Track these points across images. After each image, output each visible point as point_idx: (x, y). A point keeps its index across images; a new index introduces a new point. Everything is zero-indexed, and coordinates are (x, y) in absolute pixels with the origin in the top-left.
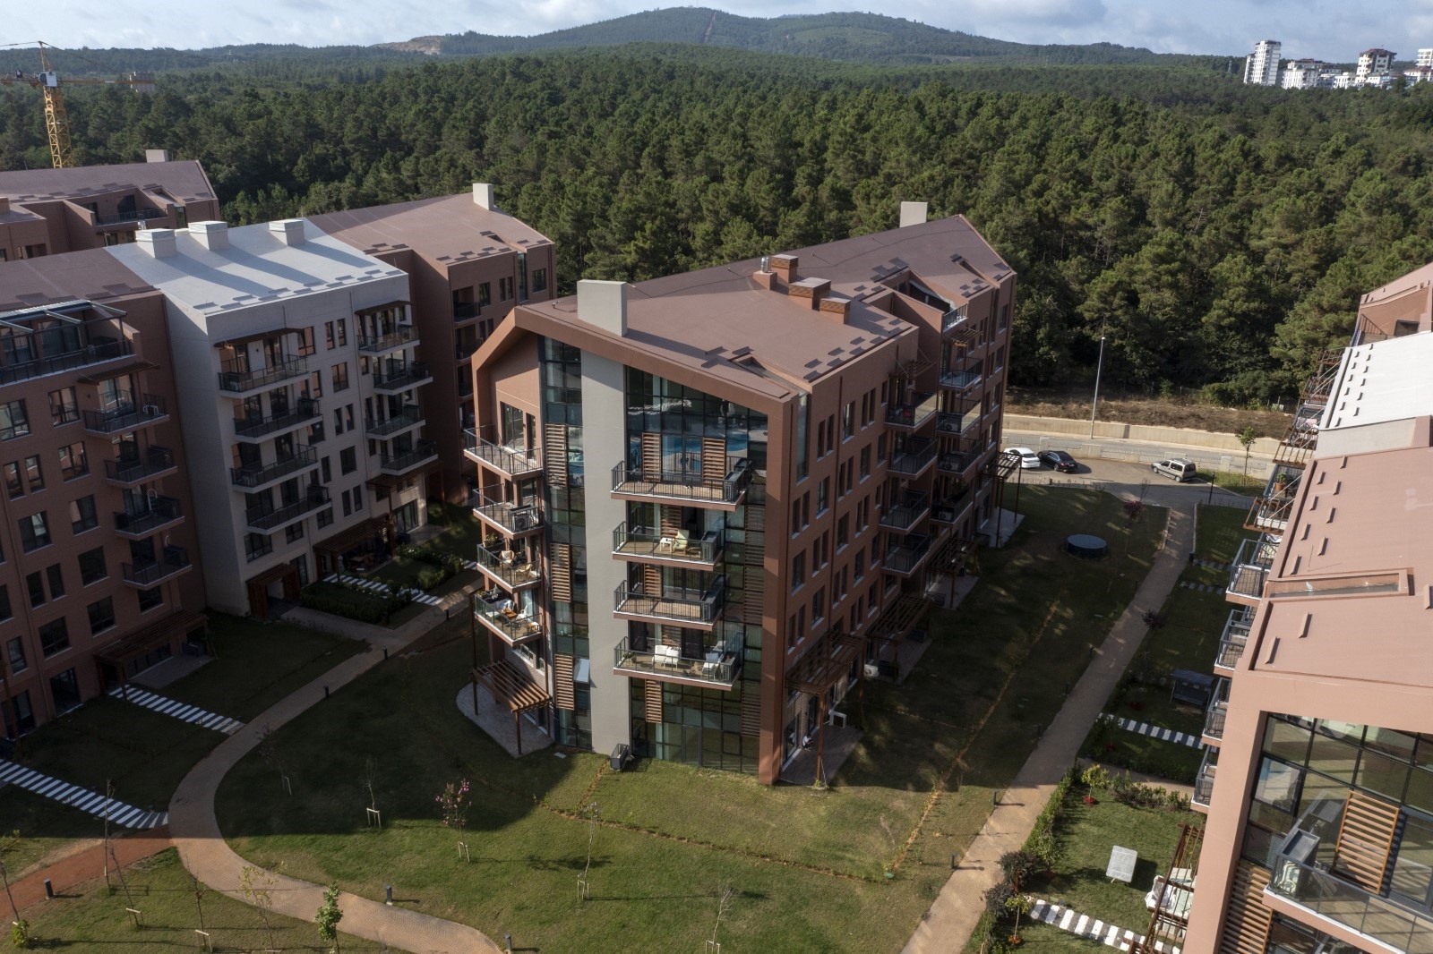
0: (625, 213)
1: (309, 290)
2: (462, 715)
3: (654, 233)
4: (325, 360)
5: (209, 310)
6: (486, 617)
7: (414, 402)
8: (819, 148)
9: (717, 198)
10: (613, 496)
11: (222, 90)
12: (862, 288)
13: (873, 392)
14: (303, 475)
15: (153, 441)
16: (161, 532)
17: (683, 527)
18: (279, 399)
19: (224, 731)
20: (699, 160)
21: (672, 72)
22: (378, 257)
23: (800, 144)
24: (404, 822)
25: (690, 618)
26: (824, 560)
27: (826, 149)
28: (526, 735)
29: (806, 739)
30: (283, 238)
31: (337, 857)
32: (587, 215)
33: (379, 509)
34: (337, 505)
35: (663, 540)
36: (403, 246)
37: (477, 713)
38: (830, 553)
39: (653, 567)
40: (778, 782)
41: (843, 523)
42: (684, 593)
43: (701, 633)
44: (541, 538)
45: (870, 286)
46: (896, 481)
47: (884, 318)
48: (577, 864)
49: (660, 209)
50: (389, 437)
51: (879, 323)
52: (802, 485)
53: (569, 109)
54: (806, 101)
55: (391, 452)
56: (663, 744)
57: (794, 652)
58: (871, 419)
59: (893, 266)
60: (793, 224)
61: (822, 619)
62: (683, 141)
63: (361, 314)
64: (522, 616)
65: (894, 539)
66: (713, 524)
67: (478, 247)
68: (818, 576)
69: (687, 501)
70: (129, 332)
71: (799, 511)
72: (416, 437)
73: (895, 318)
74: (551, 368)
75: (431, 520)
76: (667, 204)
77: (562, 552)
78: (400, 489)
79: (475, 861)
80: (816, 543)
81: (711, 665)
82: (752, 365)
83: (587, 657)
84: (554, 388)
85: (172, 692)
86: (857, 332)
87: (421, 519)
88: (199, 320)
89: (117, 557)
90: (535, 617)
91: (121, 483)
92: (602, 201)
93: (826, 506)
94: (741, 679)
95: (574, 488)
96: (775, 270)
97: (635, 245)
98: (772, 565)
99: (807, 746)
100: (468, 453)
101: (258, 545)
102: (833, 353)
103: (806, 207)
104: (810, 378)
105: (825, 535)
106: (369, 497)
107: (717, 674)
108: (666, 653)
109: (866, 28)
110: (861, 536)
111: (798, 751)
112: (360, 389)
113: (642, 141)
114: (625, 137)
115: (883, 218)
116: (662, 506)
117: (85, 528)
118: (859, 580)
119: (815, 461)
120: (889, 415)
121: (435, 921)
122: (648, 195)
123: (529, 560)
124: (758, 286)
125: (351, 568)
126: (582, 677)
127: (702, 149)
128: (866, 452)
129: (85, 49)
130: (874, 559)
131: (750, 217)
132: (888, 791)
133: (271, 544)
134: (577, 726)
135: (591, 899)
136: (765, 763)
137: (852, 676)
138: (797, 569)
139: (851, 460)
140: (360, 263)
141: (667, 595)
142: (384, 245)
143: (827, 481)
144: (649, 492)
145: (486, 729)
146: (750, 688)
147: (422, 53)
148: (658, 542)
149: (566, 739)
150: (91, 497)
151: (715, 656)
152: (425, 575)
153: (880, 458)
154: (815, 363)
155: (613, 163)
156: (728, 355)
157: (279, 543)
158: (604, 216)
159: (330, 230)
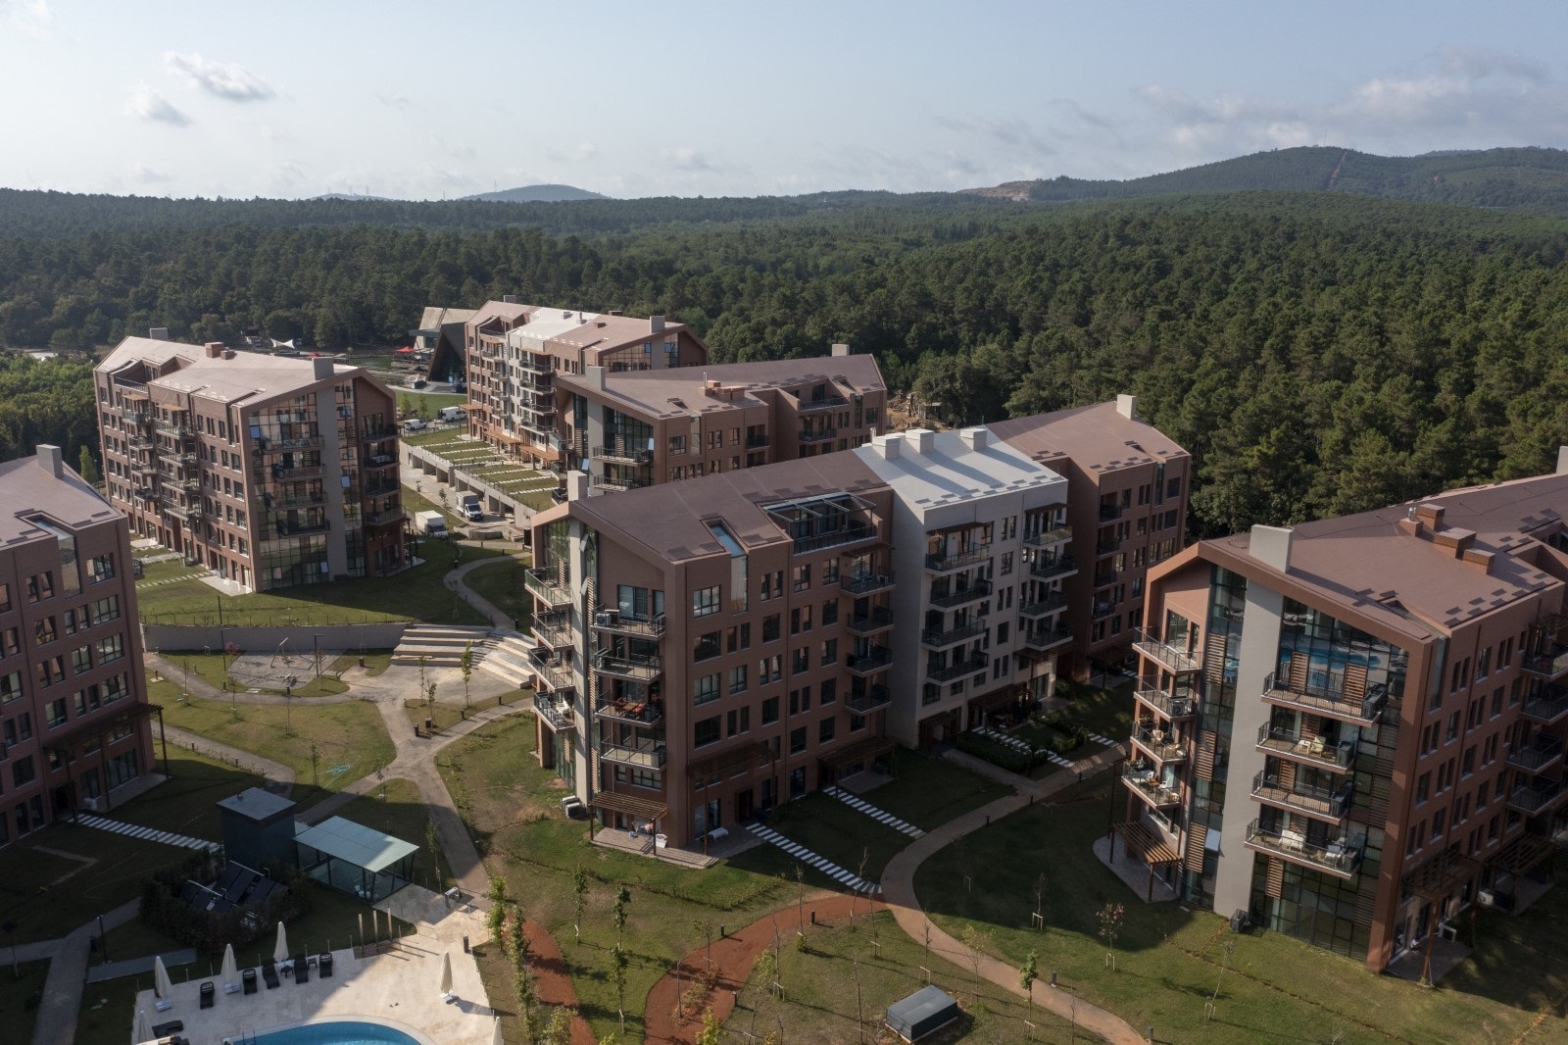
0: (1250, 416)
1: (994, 492)
2: (1099, 860)
3: (1279, 440)
4: (998, 549)
5: (927, 505)
6: (1133, 782)
7: (1058, 589)
8: (1469, 351)
9: (1350, 407)
10: (1263, 700)
11: (827, 245)
12: (1509, 539)
13: (1511, 640)
14: (969, 642)
15: (878, 603)
16: (872, 674)
17: (1321, 734)
18: (962, 580)
19: (912, 835)
20: (1327, 357)
21: (1293, 233)
22: (1043, 463)
23: (1447, 343)
24: (1060, 931)
25: (1319, 812)
26: (1448, 784)
27: (1476, 352)
28: (1155, 887)
29: (1414, 943)
30: (971, 444)
31: (1010, 944)
32: (1209, 415)
33: (1019, 676)
34: (989, 670)
35: (1302, 742)
36: (1062, 454)
37: (1111, 861)
38: (1454, 779)
39: (1289, 762)
40: (1386, 972)
41: (1470, 754)
42: (1314, 790)
43: (1326, 825)
44: (1192, 724)
45: (1517, 537)
46: (1528, 724)
47: (1526, 570)
48: (1203, 993)
49: (1286, 413)
50: (1037, 618)
51: (1523, 576)
52: (1434, 715)
53: (1179, 283)
54: (1456, 281)
55: (1035, 630)
56: (1279, 918)
57: (1410, 860)
58: (1507, 663)
59: (1544, 517)
60: (1433, 441)
61: (1439, 837)
62: (1311, 333)
63: (1028, 513)
64: (1162, 786)
65: (1521, 778)
66: (1347, 735)
67: (1124, 457)
68: (1441, 796)
69: (1328, 713)
70: (876, 520)
71: (1429, 737)
72: (1055, 619)
73: (1540, 572)
74: (1220, 591)
75: (1057, 693)
76: (1293, 406)
77: (1209, 738)
78: (1037, 662)
79: (1118, 971)
80: (1442, 767)
81: (1334, 855)
82: (1396, 607)
83: (1219, 828)
84: (1221, 606)
85: (867, 797)
86: (1498, 584)
87: (1050, 691)
88: (919, 513)
89: (844, 688)
90: (1176, 788)
91: (858, 633)
92: (1227, 401)
93: (1454, 736)
94: (1359, 873)
95: (1227, 688)
96: (1422, 519)
97: (1259, 451)
98: (1400, 778)
99: (1415, 948)
100: (1136, 647)
101: (931, 693)
102: (1474, 602)
103: (1450, 423)
104: (1451, 624)
105: (1452, 761)
106: (1013, 665)
107: (1339, 864)
108: (1292, 838)
109: (1543, 167)
110: (1487, 769)
111: (1405, 952)
112: (1020, 575)
113: (1264, 330)
114: (1246, 325)
115: (1541, 442)
116: (1303, 713)
117: (828, 663)
118: (1481, 810)
119: (1449, 695)
120: (1526, 661)
121: (1090, 1006)
122: (1274, 397)
123: (1176, 741)
124: (1403, 532)
125: (993, 723)
126: (1211, 844)
127: (1331, 341)
128: (1499, 693)
129: (701, 198)
130: (1498, 792)
131: (1383, 430)
132: (1493, 1002)
133: (939, 694)
134: (1201, 887)
135: (1215, 1021)
136: (1374, 954)
137: (1465, 898)
138: (1421, 787)
139: (1483, 699)
140: (1030, 469)
141: (1298, 788)
142: (1046, 452)
143: (1457, 714)
144: (1295, 700)
145: (1120, 876)
146: (1367, 885)
147: (1010, 199)
148: (1297, 743)
149: (1190, 897)
150: (835, 640)
151: (1337, 848)
152: (1058, 740)
153: (1514, 699)
154: (1456, 610)
155: (1232, 352)
156: (1376, 597)
157: (945, 694)
158: (1227, 417)
159: (1004, 437)
